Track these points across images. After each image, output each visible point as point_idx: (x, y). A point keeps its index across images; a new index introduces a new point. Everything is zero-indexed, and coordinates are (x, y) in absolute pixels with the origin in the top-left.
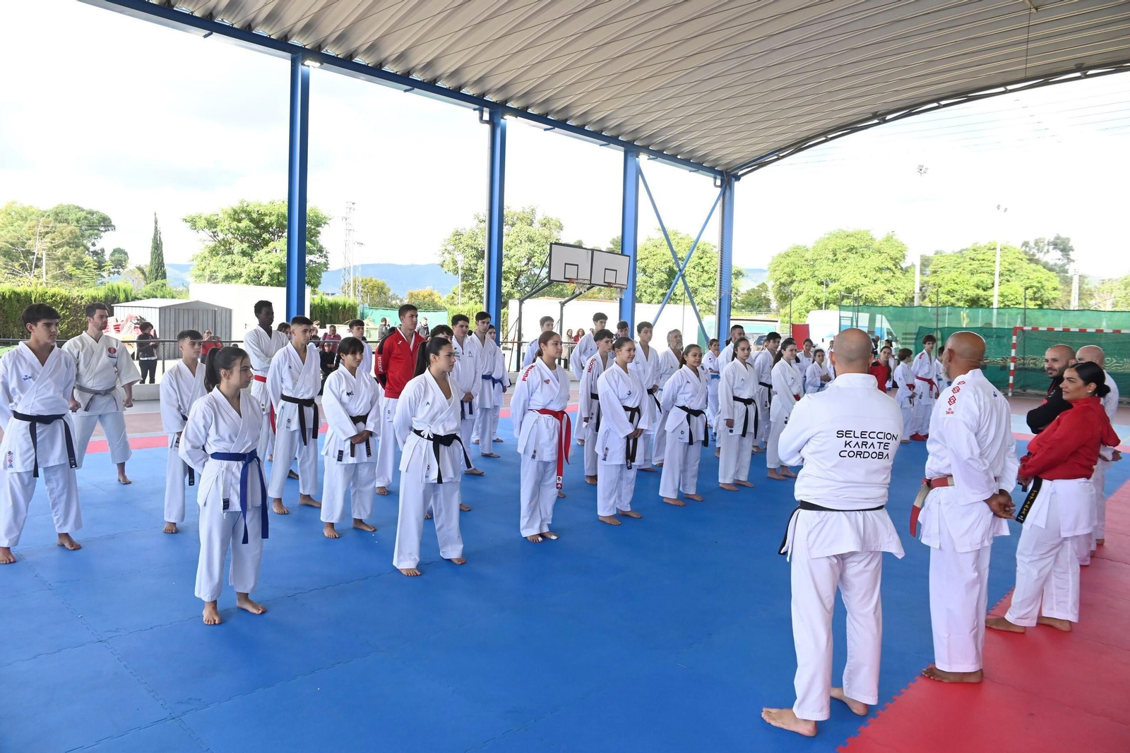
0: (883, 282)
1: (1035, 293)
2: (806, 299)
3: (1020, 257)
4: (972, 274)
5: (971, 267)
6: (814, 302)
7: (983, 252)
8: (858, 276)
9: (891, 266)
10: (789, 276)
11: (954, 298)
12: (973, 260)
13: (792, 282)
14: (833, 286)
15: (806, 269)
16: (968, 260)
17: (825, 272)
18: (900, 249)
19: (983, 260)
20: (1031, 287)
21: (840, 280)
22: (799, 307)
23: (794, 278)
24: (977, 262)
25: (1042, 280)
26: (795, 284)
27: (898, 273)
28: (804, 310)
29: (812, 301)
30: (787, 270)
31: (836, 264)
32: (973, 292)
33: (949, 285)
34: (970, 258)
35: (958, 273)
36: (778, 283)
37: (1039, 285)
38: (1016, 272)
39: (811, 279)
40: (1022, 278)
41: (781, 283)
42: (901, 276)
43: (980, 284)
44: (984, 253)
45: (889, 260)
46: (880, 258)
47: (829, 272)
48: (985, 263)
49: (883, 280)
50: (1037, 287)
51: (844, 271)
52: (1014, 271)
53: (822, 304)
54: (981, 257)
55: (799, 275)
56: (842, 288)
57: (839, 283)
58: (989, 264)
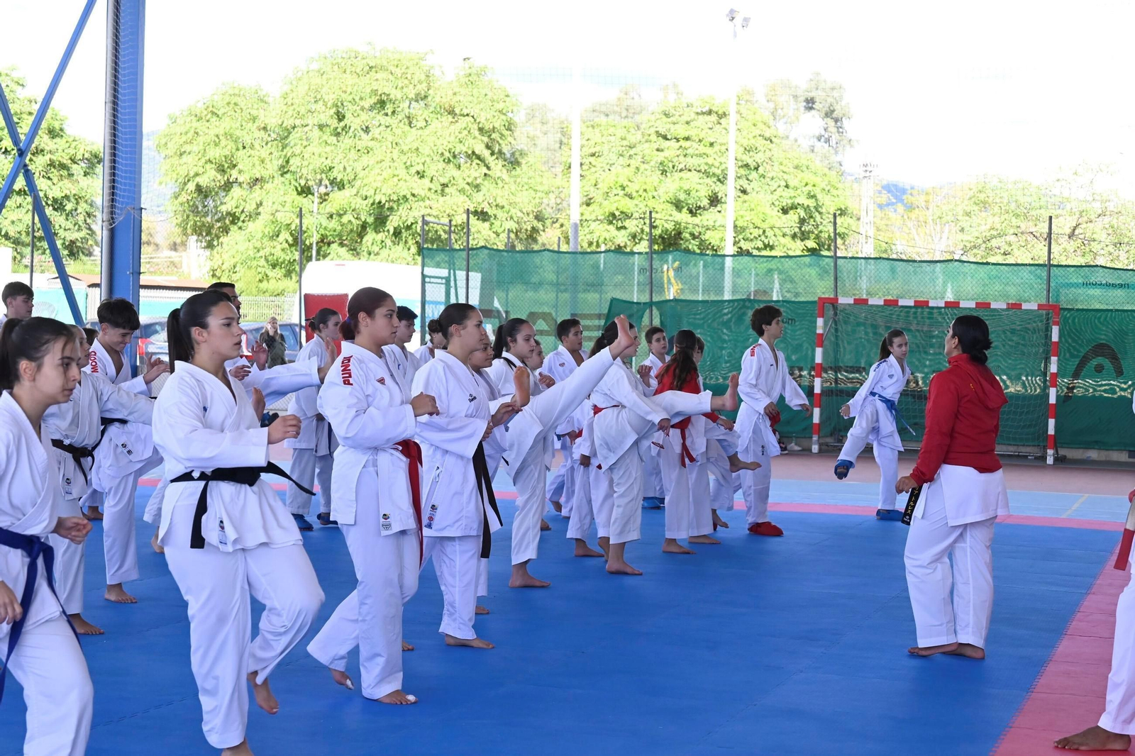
0: (462, 191)
1: (802, 221)
2: (269, 230)
3: (767, 135)
4: (664, 172)
5: (660, 157)
6: (290, 239)
7: (686, 118)
8: (402, 172)
9: (480, 149)
10: (222, 170)
11: (623, 231)
12: (665, 138)
13: (228, 186)
14: (339, 199)
15: (264, 153)
16: (654, 137)
17: (318, 163)
18: (500, 106)
19: (687, 139)
20: (794, 207)
21: (358, 183)
22: (251, 253)
23: (234, 173)
24: (673, 143)
25: (817, 191)
26: (236, 191)
27: (497, 167)
28: (262, 262)
29: (285, 235)
30: (216, 153)
31: (346, 141)
32: (667, 219)
33: (613, 199)
34: (658, 134)
35: (632, 169)
36: (191, 186)
37: (811, 203)
38: (761, 170)
39: (279, 179)
40: (774, 185)
41: (199, 189)
42: (505, 176)
43: (682, 197)
44: (687, 123)
45: (477, 133)
46: (453, 127)
47: (328, 162)
48: (692, 147)
49: (462, 185)
50: (807, 209)
51: (365, 160)
52: (756, 169)
53: (311, 244)
54: (681, 131)
55: (247, 168)
56: (363, 206)
57: (354, 191)
58: (702, 149)
